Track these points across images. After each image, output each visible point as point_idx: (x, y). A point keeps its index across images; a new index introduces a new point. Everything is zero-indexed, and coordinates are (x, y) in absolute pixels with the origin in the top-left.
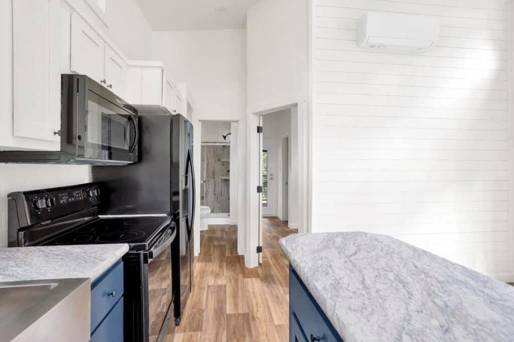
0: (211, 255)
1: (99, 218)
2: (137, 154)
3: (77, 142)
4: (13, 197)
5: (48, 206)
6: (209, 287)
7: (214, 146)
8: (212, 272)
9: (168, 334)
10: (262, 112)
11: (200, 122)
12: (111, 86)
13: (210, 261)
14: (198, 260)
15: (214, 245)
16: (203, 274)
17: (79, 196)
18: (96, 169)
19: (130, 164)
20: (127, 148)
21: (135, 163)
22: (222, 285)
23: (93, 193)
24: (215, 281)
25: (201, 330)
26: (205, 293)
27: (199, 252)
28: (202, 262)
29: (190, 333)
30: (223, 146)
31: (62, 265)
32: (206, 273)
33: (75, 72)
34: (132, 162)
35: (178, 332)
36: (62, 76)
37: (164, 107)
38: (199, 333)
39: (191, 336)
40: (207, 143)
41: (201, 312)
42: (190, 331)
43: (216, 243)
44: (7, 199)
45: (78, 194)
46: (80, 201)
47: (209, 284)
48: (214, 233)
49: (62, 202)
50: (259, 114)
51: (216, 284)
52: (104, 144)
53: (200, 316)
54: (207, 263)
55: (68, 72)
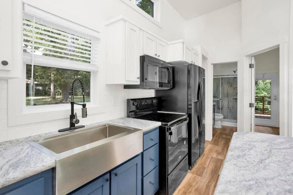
0: (219, 142)
1: (157, 112)
2: (172, 84)
3: (145, 80)
4: (128, 101)
5: (137, 104)
6: (212, 158)
7: (227, 78)
8: (216, 151)
9: (185, 172)
10: (252, 54)
11: (213, 65)
12: (159, 56)
13: (217, 145)
14: (210, 143)
15: (223, 138)
16: (211, 150)
17: (149, 102)
18: (157, 91)
19: (169, 89)
20: (167, 82)
21: (171, 89)
22: (220, 159)
23: (155, 101)
24: (216, 156)
25: (201, 176)
26: (209, 160)
27: (212, 139)
28: (212, 144)
29: (195, 176)
30: (234, 77)
31: (137, 125)
32: (213, 151)
33: (144, 54)
34: (170, 88)
35: (189, 173)
36: (140, 56)
37: (185, 61)
38: (200, 177)
39: (196, 177)
40: (222, 76)
41: (204, 168)
42: (195, 174)
43: (224, 136)
44: (126, 101)
45: (149, 101)
46: (149, 104)
47: (213, 157)
48: (225, 131)
49: (143, 104)
50: (251, 56)
51: (217, 158)
52: (160, 82)
53: (203, 170)
54: (215, 146)
55: (142, 55)
